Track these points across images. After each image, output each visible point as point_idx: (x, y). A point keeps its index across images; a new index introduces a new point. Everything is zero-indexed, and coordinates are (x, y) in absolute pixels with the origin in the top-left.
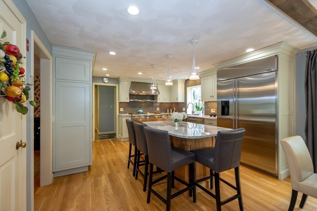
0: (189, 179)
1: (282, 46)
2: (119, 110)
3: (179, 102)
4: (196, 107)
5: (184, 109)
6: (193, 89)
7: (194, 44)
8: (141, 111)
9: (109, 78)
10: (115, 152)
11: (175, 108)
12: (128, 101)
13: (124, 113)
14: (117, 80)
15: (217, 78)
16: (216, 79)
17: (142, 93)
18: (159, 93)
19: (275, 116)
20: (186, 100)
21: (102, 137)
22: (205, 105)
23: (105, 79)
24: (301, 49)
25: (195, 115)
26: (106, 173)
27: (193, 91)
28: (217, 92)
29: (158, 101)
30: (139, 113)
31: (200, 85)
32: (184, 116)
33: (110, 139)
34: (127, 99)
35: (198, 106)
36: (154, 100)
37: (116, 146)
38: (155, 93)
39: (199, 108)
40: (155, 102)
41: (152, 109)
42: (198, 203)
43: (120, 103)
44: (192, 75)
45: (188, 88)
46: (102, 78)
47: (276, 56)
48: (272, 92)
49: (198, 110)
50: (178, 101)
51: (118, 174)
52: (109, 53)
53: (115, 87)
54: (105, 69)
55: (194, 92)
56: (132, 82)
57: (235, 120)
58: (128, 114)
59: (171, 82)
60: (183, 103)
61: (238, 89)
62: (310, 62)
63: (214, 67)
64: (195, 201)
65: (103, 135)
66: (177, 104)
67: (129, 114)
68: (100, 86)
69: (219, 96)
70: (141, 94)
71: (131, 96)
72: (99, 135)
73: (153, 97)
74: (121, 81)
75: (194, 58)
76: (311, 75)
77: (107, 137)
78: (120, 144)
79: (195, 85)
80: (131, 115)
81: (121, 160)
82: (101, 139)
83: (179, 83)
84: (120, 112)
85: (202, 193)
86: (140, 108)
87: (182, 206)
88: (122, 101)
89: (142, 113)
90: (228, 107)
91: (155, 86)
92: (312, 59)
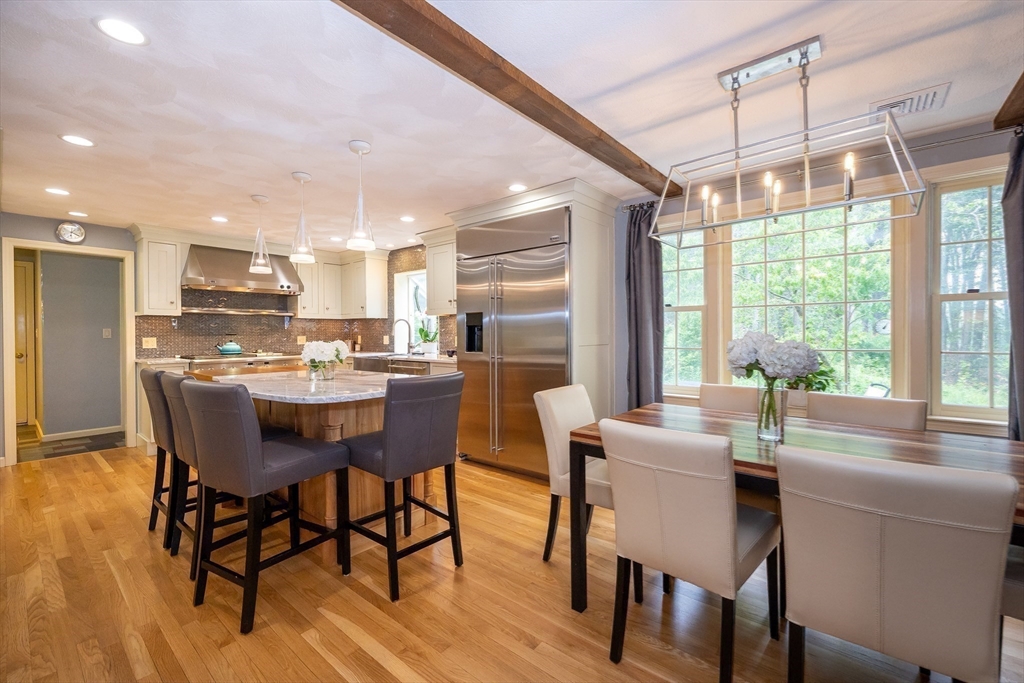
0: (335, 517)
1: (577, 187)
2: (139, 343)
3: (368, 317)
4: (422, 331)
5: (386, 340)
6: (414, 278)
7: (360, 153)
8: (233, 346)
9: (87, 227)
10: (110, 489)
11: (359, 337)
12: (177, 310)
13: (160, 356)
14: (128, 236)
15: (458, 252)
16: (455, 255)
17: (242, 285)
18: (301, 289)
19: (566, 352)
20: (393, 312)
21: (54, 449)
22: (442, 327)
23: (68, 227)
24: (624, 198)
25: (414, 354)
26: (49, 558)
27: (412, 287)
28: (458, 290)
29: (300, 315)
30: (224, 354)
31: (425, 271)
32: (337, 350)
33: (96, 455)
34: (174, 305)
35: (425, 330)
36: (285, 308)
37: (118, 470)
38: (285, 288)
39: (427, 335)
40: (291, 317)
41: (279, 341)
42: (355, 572)
43: (142, 319)
44: (355, 238)
45: (396, 276)
46: (54, 224)
47: (567, 208)
48: (560, 299)
49: (425, 342)
50: (365, 313)
51: (105, 553)
52: (60, 137)
53: (122, 260)
54: (57, 191)
55: (417, 288)
56: (195, 248)
57: (493, 364)
58: (178, 359)
59: (309, 253)
60: (384, 320)
61: (501, 286)
62: (632, 229)
63: (451, 222)
64: (346, 570)
65: (64, 443)
66: (367, 323)
67: (182, 357)
68: (45, 252)
69: (461, 300)
70: (240, 289)
71: (190, 294)
72: (43, 444)
73: (285, 301)
74: (145, 242)
75: (361, 192)
76: (634, 258)
77: (83, 447)
78: (136, 465)
79: (416, 269)
80: (189, 361)
81: (128, 513)
82: (47, 456)
83: (367, 260)
84: (140, 352)
85: (376, 551)
86: (230, 338)
87: (305, 590)
88: (147, 312)
89: (238, 354)
90: (481, 330)
91: (265, 265)
92: (635, 224)
